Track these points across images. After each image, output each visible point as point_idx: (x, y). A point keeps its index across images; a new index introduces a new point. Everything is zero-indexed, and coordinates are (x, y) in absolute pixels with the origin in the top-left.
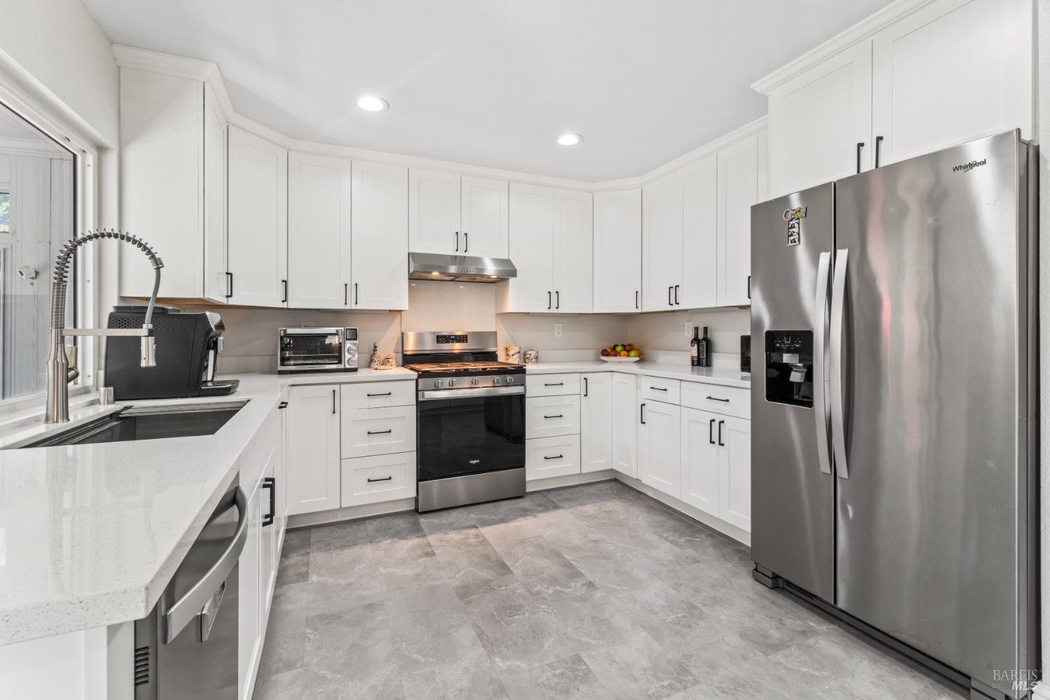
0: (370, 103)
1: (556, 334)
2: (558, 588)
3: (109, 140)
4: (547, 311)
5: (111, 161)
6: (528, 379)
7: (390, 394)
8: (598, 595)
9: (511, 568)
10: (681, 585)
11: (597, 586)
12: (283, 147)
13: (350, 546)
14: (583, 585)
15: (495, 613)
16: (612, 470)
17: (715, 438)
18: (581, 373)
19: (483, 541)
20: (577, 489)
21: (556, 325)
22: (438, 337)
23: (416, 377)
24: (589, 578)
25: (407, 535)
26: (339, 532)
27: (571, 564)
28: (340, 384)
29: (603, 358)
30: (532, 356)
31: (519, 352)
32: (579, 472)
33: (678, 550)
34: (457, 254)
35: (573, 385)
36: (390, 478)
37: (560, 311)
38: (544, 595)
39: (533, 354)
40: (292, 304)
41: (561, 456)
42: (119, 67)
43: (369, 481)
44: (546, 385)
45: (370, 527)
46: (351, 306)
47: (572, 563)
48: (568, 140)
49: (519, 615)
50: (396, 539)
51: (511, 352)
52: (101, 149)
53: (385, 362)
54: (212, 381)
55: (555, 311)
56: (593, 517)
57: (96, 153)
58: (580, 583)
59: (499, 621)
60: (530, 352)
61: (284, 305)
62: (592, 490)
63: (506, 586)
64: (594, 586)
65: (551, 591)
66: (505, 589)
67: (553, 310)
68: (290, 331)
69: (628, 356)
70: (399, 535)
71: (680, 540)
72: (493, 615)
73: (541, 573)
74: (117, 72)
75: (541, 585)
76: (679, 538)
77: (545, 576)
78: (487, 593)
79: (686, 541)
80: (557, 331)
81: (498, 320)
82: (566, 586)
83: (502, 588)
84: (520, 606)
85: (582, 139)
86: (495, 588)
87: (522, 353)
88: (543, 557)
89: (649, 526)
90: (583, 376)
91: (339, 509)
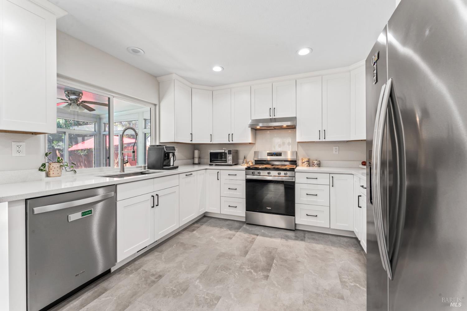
0: (217, 69)
2: (252, 271)
3: (157, 102)
4: (319, 140)
5: (157, 107)
6: (297, 174)
7: (236, 175)
8: (264, 282)
9: (247, 255)
10: (311, 303)
11: (268, 279)
12: (211, 90)
13: (214, 227)
16: (353, 232)
18: (330, 173)
19: (253, 241)
21: (334, 148)
22: (269, 153)
23: (245, 169)
24: (270, 275)
25: (233, 229)
26: (218, 221)
27: (272, 265)
28: (220, 170)
30: (315, 163)
31: (308, 161)
32: (329, 227)
33: (339, 287)
34: (271, 117)
35: (324, 179)
36: (236, 207)
37: (327, 140)
38: (243, 270)
39: (316, 162)
40: (213, 142)
41: (316, 216)
43: (229, 206)
44: (307, 178)
45: (227, 222)
46: (231, 142)
47: (273, 265)
49: (225, 271)
50: (228, 230)
51: (304, 161)
52: (155, 105)
53: (248, 163)
54: (173, 165)
55: (324, 140)
56: (316, 251)
57: (154, 107)
59: (217, 270)
60: (314, 161)
63: (236, 260)
64: (268, 278)
65: (248, 270)
66: (234, 261)
67: (322, 140)
68: (213, 151)
70: (230, 229)
71: (351, 284)
72: (218, 267)
73: (255, 262)
74: (158, 84)
75: (248, 266)
76: (352, 282)
77: (255, 264)
78: (228, 259)
79: (354, 286)
80: (335, 151)
81: (299, 145)
82: (256, 272)
83: (234, 260)
84: (230, 269)
85: (312, 50)
86: (232, 259)
87: (311, 161)
88: (265, 257)
89: (341, 268)
90: (331, 175)
91: (220, 214)
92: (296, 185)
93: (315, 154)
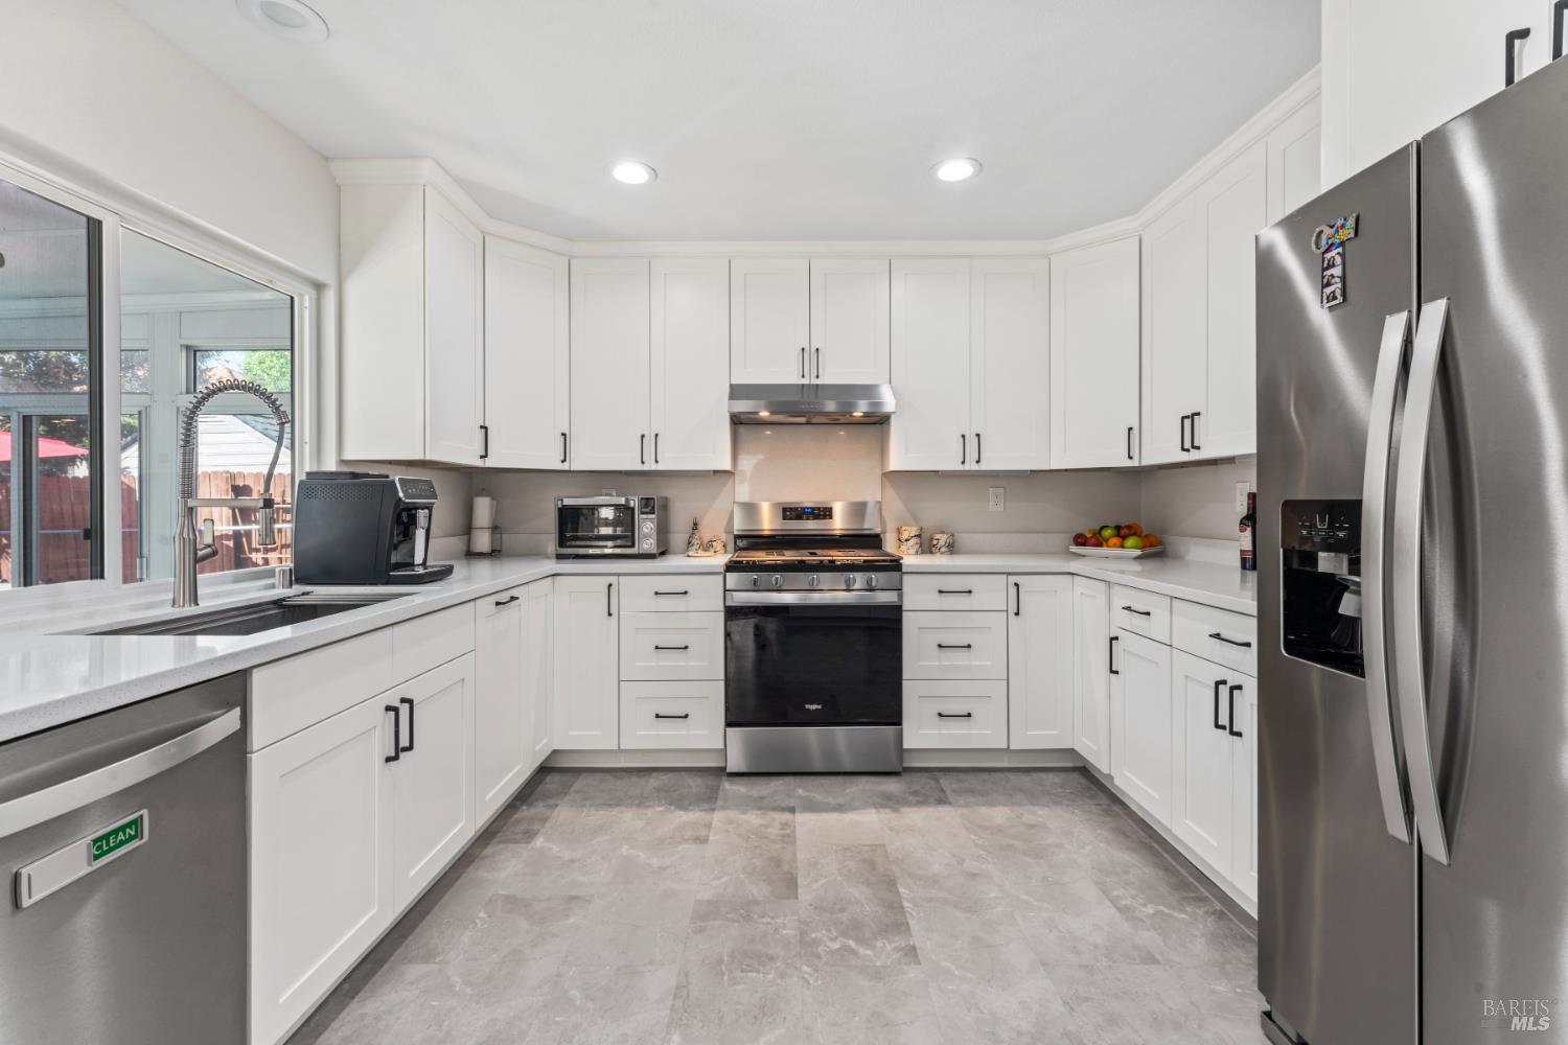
0: (630, 173)
1: (992, 506)
2: (851, 943)
3: (325, 274)
4: (960, 467)
5: (330, 297)
6: (908, 582)
7: (686, 593)
8: (913, 973)
9: (800, 891)
10: (1087, 999)
11: (921, 959)
12: (564, 255)
13: (610, 805)
14: (897, 949)
15: (726, 958)
16: (1072, 752)
17: (1224, 720)
18: (1008, 574)
19: (789, 836)
20: (997, 776)
21: (992, 492)
22: (785, 510)
23: (722, 570)
24: (916, 941)
25: (690, 804)
26: (612, 782)
27: (902, 907)
28: (619, 575)
29: (1074, 549)
30: (942, 543)
31: (919, 536)
32: (1005, 746)
33: (1125, 927)
34: (805, 381)
35: (992, 594)
36: (686, 716)
37: (984, 466)
38: (820, 949)
39: (943, 539)
40: (577, 464)
41: (969, 715)
42: (339, 187)
43: (657, 716)
44: (940, 592)
45: (654, 782)
46: (650, 466)
47: (906, 904)
48: (955, 170)
49: (758, 971)
50: (673, 808)
51: (905, 536)
52: (319, 287)
53: (708, 546)
55: (975, 467)
56: (999, 830)
57: (313, 293)
58: (893, 945)
59: (723, 974)
60: (938, 536)
61: (566, 466)
62: (1025, 780)
63: (773, 918)
64: (916, 956)
65: (835, 946)
66: (768, 923)
67: (971, 466)
68: (567, 502)
69: (1123, 547)
70: (681, 803)
71: (1144, 909)
72: (720, 961)
73: (842, 910)
74: (336, 192)
75: (829, 930)
76: (1145, 905)
77: (845, 917)
78: (738, 921)
79: (1154, 914)
80: (994, 504)
81: (885, 480)
82: (868, 944)
83: (764, 920)
84: (771, 958)
85: (980, 166)
86: (756, 917)
87: (926, 536)
88: (863, 883)
89: (1094, 868)
90: (1013, 579)
91: (620, 751)
93: (937, 510)
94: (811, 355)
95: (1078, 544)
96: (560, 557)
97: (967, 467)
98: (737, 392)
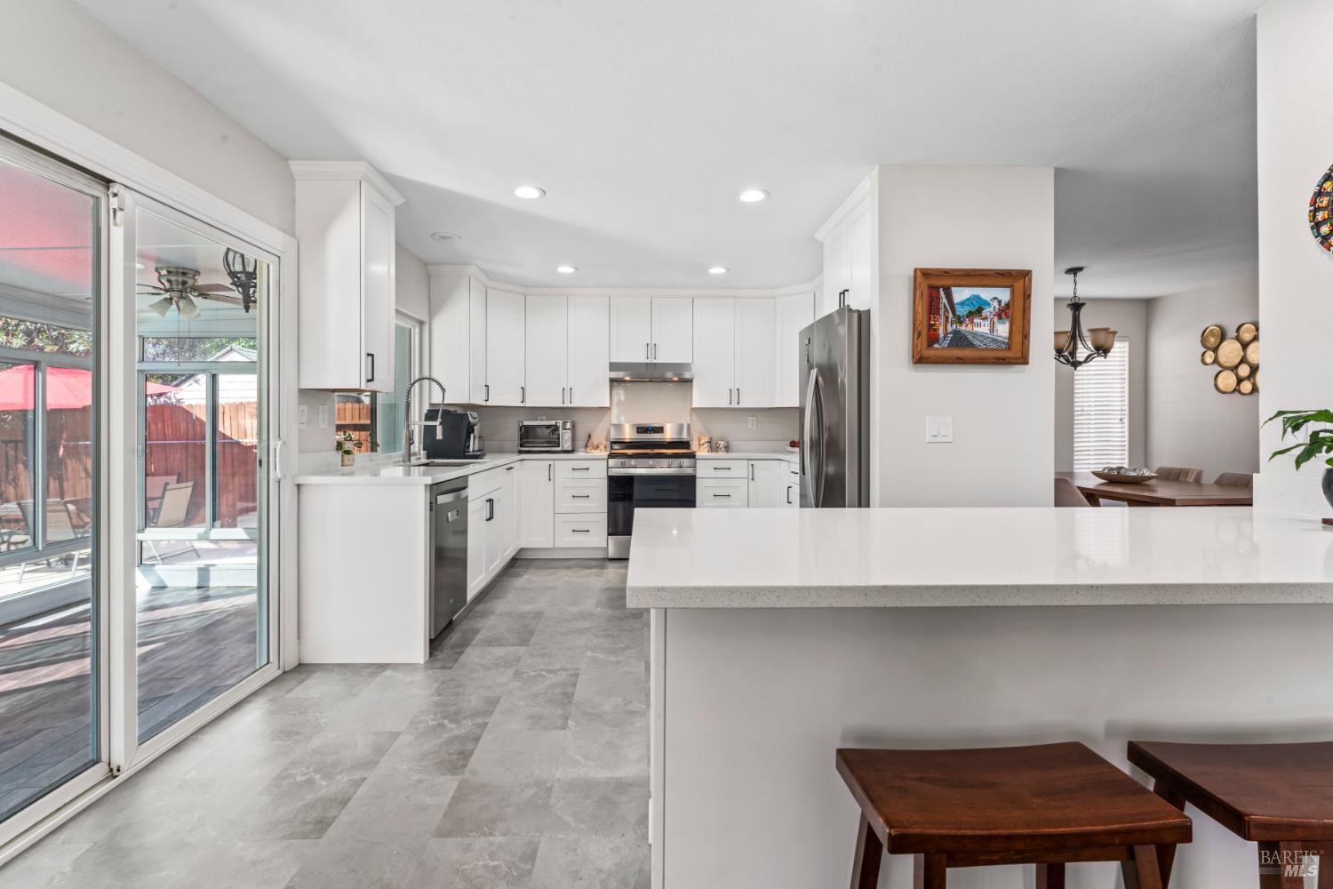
1: (750, 426)
3: (425, 318)
4: (729, 406)
5: (426, 328)
6: (699, 463)
7: (589, 469)
13: (554, 569)
18: (749, 460)
21: (750, 419)
22: (638, 428)
23: (606, 457)
25: (592, 568)
26: (552, 563)
28: (554, 460)
29: (790, 449)
30: (721, 446)
31: (709, 442)
34: (649, 361)
35: (740, 469)
36: (588, 531)
37: (741, 406)
39: (722, 444)
40: (528, 404)
42: (430, 276)
43: (574, 531)
44: (715, 468)
45: (572, 563)
46: (567, 405)
48: (717, 270)
50: (584, 569)
51: (702, 442)
52: (421, 323)
53: (597, 447)
54: (475, 450)
55: (737, 406)
57: (419, 325)
60: (719, 443)
61: (523, 405)
67: (735, 405)
68: (526, 423)
70: (587, 568)
74: (429, 278)
80: (751, 423)
81: (694, 415)
85: (728, 269)
87: (714, 442)
90: (751, 462)
91: (554, 549)
92: (698, 482)
93: (720, 429)
94: (651, 347)
95: (791, 446)
96: (521, 452)
97: (732, 406)
98: (614, 366)
